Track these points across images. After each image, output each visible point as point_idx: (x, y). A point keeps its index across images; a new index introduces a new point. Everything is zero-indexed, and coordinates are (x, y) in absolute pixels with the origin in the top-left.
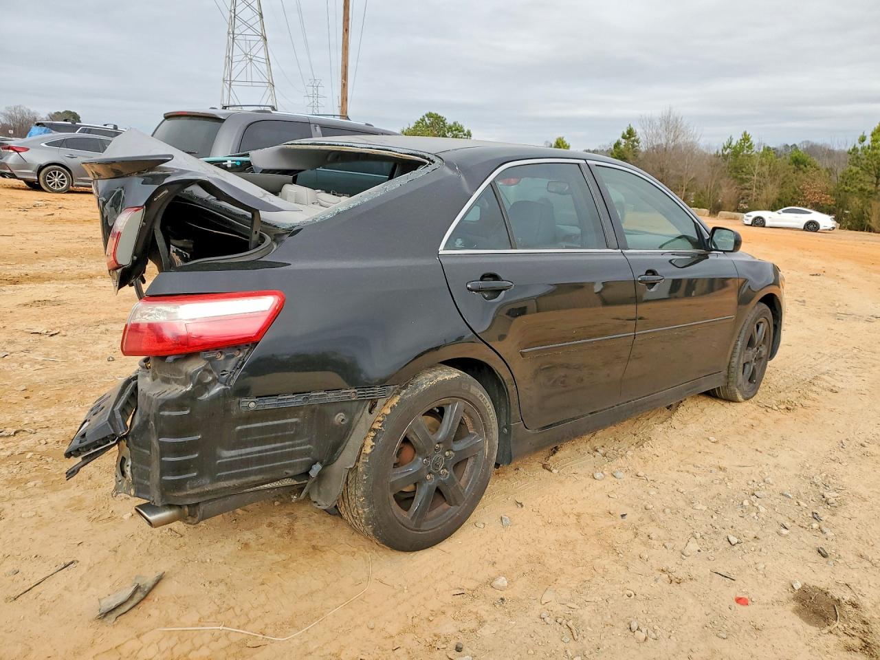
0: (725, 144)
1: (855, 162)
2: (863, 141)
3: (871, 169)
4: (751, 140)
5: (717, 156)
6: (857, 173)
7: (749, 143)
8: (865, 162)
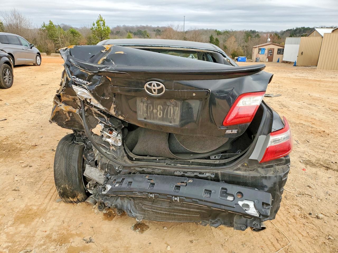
0: (42, 25)
1: (94, 33)
2: (94, 25)
3: (99, 35)
4: (53, 24)
5: (40, 30)
6: (95, 37)
7: (53, 25)
8: (97, 33)
